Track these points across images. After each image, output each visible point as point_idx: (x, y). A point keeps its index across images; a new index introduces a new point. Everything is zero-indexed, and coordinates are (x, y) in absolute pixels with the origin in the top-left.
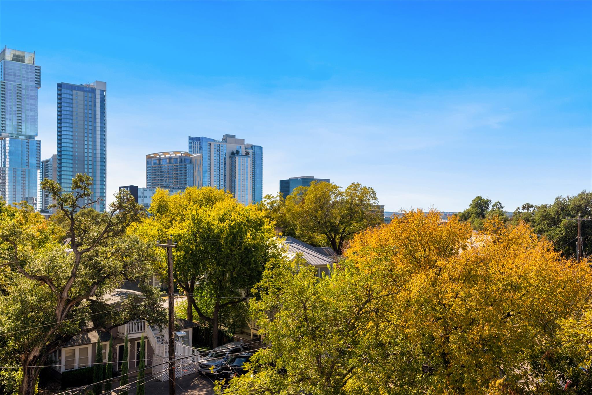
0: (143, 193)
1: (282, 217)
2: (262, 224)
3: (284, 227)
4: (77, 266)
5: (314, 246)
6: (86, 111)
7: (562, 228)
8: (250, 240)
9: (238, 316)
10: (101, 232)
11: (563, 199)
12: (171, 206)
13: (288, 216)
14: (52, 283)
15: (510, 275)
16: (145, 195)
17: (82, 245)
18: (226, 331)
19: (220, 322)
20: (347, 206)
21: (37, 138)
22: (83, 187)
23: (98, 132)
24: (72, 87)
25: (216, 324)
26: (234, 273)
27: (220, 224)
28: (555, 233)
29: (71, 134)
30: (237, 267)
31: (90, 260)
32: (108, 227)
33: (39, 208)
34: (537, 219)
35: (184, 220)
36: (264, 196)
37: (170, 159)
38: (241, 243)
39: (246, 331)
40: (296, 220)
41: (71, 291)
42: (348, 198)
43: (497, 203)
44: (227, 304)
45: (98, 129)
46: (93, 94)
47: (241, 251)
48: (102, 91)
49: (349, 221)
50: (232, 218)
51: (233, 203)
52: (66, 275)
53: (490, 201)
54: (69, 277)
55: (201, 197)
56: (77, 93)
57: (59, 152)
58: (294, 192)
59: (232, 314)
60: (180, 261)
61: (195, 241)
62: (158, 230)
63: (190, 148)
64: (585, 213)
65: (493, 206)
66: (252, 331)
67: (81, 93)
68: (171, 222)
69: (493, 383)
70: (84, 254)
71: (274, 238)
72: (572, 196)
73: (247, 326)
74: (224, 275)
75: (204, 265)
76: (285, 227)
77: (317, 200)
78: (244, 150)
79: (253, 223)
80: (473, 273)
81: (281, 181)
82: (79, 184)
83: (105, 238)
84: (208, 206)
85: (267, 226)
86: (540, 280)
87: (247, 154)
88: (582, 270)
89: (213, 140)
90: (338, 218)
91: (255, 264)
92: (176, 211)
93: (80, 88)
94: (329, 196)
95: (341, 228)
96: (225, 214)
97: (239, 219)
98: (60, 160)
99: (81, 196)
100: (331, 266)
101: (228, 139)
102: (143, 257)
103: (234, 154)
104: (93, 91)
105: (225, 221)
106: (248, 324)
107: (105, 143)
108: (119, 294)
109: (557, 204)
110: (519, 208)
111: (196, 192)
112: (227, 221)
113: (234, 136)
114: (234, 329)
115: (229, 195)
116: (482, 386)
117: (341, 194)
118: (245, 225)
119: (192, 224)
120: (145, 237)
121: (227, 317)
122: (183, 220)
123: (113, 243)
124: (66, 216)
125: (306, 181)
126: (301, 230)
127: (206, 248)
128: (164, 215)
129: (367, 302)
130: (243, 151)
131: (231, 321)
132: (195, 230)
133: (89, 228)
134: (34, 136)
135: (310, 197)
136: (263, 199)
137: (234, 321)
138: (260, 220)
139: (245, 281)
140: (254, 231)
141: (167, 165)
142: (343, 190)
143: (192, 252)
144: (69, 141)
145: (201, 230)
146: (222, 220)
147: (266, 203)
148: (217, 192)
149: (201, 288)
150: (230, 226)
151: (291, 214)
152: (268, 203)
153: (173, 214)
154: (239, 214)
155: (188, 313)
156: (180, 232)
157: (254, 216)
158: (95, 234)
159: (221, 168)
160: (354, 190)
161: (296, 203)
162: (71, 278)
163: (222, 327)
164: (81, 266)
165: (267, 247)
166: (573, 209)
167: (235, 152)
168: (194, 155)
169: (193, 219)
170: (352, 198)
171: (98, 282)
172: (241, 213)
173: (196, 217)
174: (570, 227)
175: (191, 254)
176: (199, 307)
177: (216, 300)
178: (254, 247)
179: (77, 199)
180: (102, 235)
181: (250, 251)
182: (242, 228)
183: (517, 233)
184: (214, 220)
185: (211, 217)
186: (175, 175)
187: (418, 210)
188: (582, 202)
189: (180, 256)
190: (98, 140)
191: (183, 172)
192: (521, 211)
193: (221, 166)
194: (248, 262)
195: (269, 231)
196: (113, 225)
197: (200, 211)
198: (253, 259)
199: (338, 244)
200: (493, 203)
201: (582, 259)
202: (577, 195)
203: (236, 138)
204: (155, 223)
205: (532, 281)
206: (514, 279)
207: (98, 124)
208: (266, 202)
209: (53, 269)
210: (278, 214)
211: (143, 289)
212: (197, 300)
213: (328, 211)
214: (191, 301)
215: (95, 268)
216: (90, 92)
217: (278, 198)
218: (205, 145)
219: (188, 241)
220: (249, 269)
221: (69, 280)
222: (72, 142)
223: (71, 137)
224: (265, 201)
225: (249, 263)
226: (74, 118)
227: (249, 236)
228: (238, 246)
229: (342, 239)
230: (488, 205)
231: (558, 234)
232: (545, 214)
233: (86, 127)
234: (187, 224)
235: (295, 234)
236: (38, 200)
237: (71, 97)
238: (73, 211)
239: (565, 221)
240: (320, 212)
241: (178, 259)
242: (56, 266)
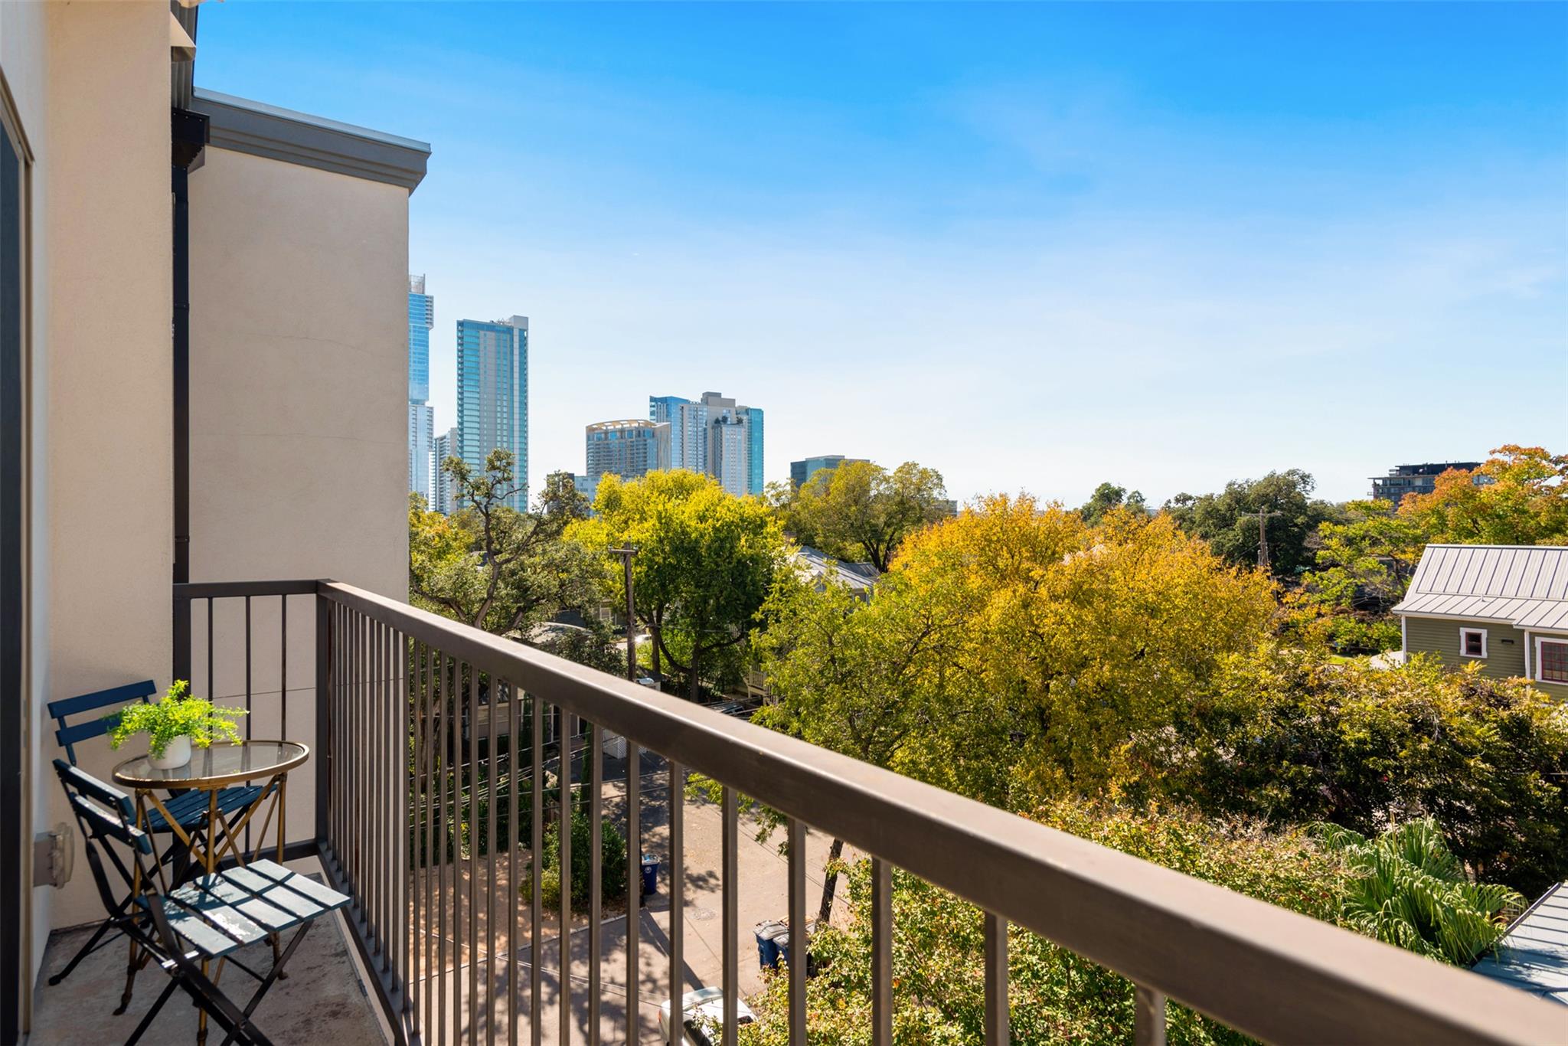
0: (582, 485)
1: (793, 516)
2: (763, 524)
3: (798, 532)
4: (494, 586)
5: (846, 561)
6: (499, 362)
7: (1238, 530)
8: (744, 549)
9: (727, 666)
10: (529, 534)
11: (1239, 486)
12: (626, 500)
13: (804, 515)
14: (459, 608)
15: (1143, 592)
16: (585, 486)
17: (501, 553)
18: (711, 689)
19: (702, 674)
20: (897, 499)
21: (427, 404)
22: (502, 468)
23: (516, 393)
24: (478, 326)
25: (695, 678)
26: (721, 599)
27: (699, 525)
28: (1227, 538)
29: (478, 396)
30: (726, 589)
31: (512, 575)
32: (537, 526)
33: (431, 507)
34: (1197, 517)
35: (646, 520)
36: (765, 484)
37: (622, 431)
38: (731, 553)
39: (740, 689)
40: (815, 522)
41: (486, 621)
42: (899, 485)
43: (1134, 493)
44: (711, 647)
45: (516, 387)
46: (508, 336)
47: (731, 566)
48: (522, 331)
49: (900, 522)
50: (718, 515)
51: (718, 493)
52: (480, 596)
53: (1124, 490)
54: (483, 599)
55: (671, 484)
56: (485, 335)
57: (461, 424)
58: (813, 478)
59: (720, 663)
60: (640, 580)
61: (663, 551)
62: (607, 535)
63: (652, 413)
64: (1274, 506)
65: (1129, 499)
66: (751, 690)
67: (491, 335)
68: (626, 522)
69: (1117, 749)
70: (504, 566)
71: (783, 548)
72: (1253, 480)
73: (742, 681)
74: (706, 602)
75: (676, 588)
76: (800, 531)
77: (850, 489)
78: (735, 416)
79: (750, 523)
80: (1085, 587)
81: (792, 464)
82: (497, 464)
83: (534, 543)
84: (681, 497)
85: (770, 529)
86: (1190, 599)
87: (740, 421)
88: (1256, 584)
89: (687, 401)
90: (882, 519)
91: (753, 585)
92: (633, 506)
93: (491, 327)
94: (869, 484)
95: (886, 533)
96: (707, 510)
97: (729, 518)
98: (461, 436)
99: (499, 482)
100: (872, 591)
101: (710, 398)
102: (587, 572)
103: (719, 422)
104: (509, 330)
105: (707, 521)
106: (744, 679)
107: (526, 409)
108: (553, 629)
109: (1230, 494)
110: (1169, 501)
111: (662, 476)
112: (710, 520)
113: (719, 395)
114: (723, 686)
115: (713, 481)
116: (1100, 757)
117: (886, 480)
118: (737, 526)
119: (658, 525)
120: (589, 545)
121: (711, 667)
122: (643, 519)
123: (544, 552)
124: (478, 510)
125: (832, 462)
126: (825, 536)
127: (679, 562)
128: (615, 513)
129: (924, 634)
130: (732, 418)
131: (718, 673)
132: (662, 535)
133: (511, 528)
134: (424, 400)
135: (838, 484)
136: (765, 490)
137: (723, 674)
138: (761, 518)
139: (738, 612)
140: (751, 536)
141: (617, 441)
142: (890, 473)
143: (659, 567)
144: (474, 407)
145: (670, 534)
146: (702, 519)
147: (769, 496)
148: (693, 476)
149: (673, 621)
150: (714, 527)
151: (809, 512)
152: (772, 496)
153: (629, 511)
154: (729, 510)
155: (653, 661)
156: (640, 536)
157: (751, 512)
158: (520, 537)
159: (699, 445)
160: (908, 473)
161: (816, 495)
162: (486, 600)
163: (704, 684)
164: (501, 584)
165: (772, 560)
166: (1254, 500)
167: (720, 419)
168: (658, 425)
169: (660, 518)
170: (904, 487)
171: (525, 607)
172: (732, 508)
173: (663, 514)
174: (1251, 530)
175: (657, 571)
176: (670, 651)
177: (695, 641)
178: (752, 559)
179: (493, 485)
180: (530, 538)
181: (745, 565)
182: (733, 531)
183: (1155, 528)
184: (690, 518)
185: (686, 515)
186: (629, 456)
187: (1001, 496)
188: (1270, 489)
189: (640, 572)
190: (516, 405)
191: (641, 451)
192: (1173, 505)
193: (699, 441)
194: (743, 582)
195: (774, 536)
196: (544, 524)
197: (669, 506)
198: (750, 578)
199: (882, 559)
200: (1129, 493)
201: (1256, 568)
202: (1261, 479)
203: (723, 397)
204: (604, 525)
205: (1178, 600)
206: (1151, 597)
207: (516, 381)
208: (769, 493)
209: (461, 586)
210: (787, 513)
211: (587, 623)
212: (667, 639)
213: (866, 507)
214: (657, 641)
215: (518, 588)
216: (504, 332)
217: (788, 488)
218: (675, 410)
219: (651, 551)
220: (744, 593)
221: (484, 604)
222: (478, 408)
223: (478, 402)
224: (767, 492)
225: (743, 584)
226: (482, 371)
227: (743, 541)
228: (728, 558)
229: (888, 548)
230: (1120, 496)
231: (1231, 540)
232: (1209, 509)
233: (499, 385)
234: (651, 524)
235: (814, 543)
236: (430, 496)
237: (477, 341)
238: (488, 503)
239: (1244, 519)
240: (854, 508)
241: (638, 577)
242: (465, 583)
